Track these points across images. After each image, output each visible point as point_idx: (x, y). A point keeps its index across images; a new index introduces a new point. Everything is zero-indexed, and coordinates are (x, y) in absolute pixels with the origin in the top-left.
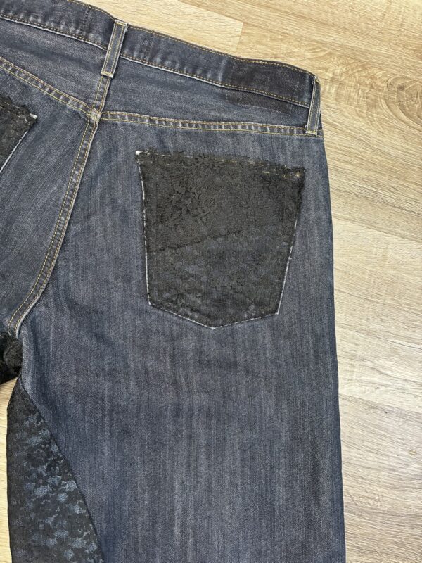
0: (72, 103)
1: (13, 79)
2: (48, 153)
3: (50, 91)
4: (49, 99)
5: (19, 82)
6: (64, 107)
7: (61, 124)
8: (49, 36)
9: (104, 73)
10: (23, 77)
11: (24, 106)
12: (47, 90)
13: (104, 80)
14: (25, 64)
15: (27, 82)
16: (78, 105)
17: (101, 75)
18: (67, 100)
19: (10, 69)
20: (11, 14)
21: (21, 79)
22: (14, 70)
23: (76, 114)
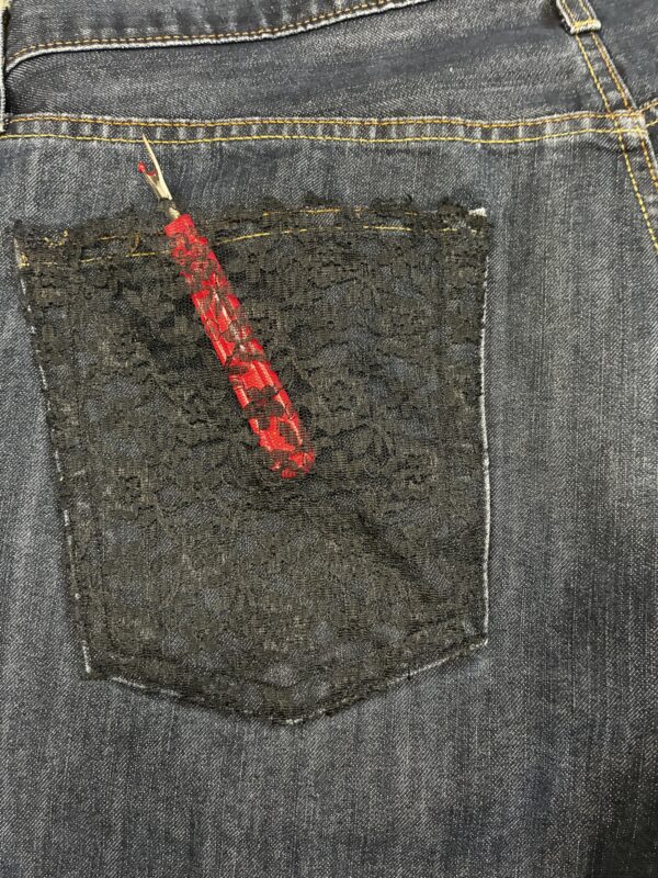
0: (556, 131)
1: (390, 152)
2: (579, 275)
3: (486, 133)
4: (491, 152)
5: (407, 151)
6: (540, 150)
7: (560, 192)
8: (400, 19)
9: (576, 27)
10: (413, 133)
11: (445, 201)
12: (478, 134)
13: (587, 41)
14: (399, 103)
15: (428, 139)
16: (576, 124)
17: (574, 34)
18: (537, 130)
19: (373, 134)
20: (286, 17)
21: (411, 140)
22: (383, 132)
23: (584, 148)
